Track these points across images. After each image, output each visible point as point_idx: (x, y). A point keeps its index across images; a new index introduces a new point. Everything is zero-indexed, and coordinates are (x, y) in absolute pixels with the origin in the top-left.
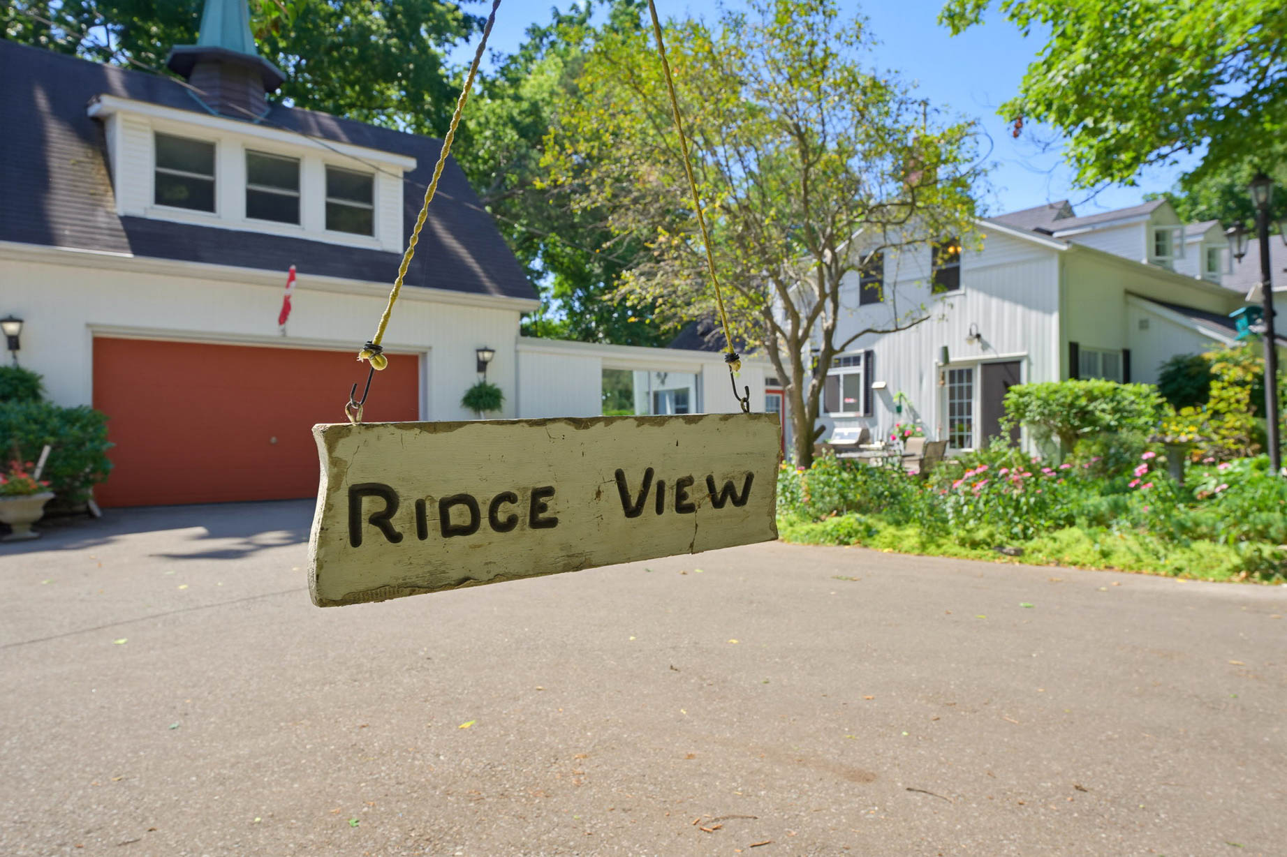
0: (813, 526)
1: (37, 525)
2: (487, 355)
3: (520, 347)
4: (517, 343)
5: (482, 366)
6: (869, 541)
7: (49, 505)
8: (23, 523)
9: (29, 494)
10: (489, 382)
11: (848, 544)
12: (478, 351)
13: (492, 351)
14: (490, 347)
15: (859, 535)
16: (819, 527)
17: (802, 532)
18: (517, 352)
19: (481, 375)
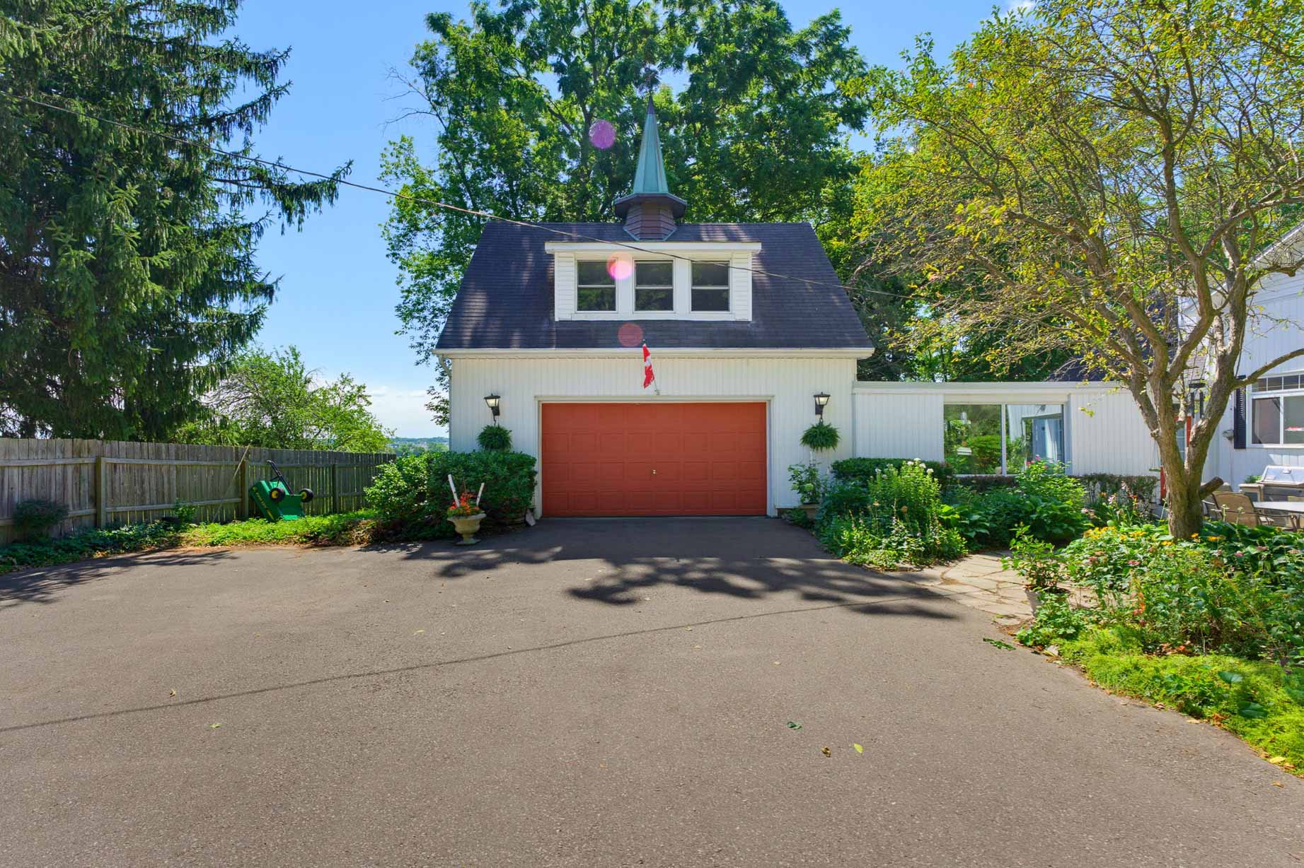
0: (1142, 659)
1: (476, 535)
2: (823, 400)
3: (856, 390)
4: (853, 387)
5: (819, 409)
6: (1240, 723)
7: (482, 522)
8: (467, 533)
9: (468, 515)
10: (826, 424)
11: (1198, 715)
12: (815, 396)
13: (828, 396)
14: (825, 393)
15: (1223, 705)
16: (1150, 664)
17: (1117, 669)
18: (853, 394)
19: (819, 416)
